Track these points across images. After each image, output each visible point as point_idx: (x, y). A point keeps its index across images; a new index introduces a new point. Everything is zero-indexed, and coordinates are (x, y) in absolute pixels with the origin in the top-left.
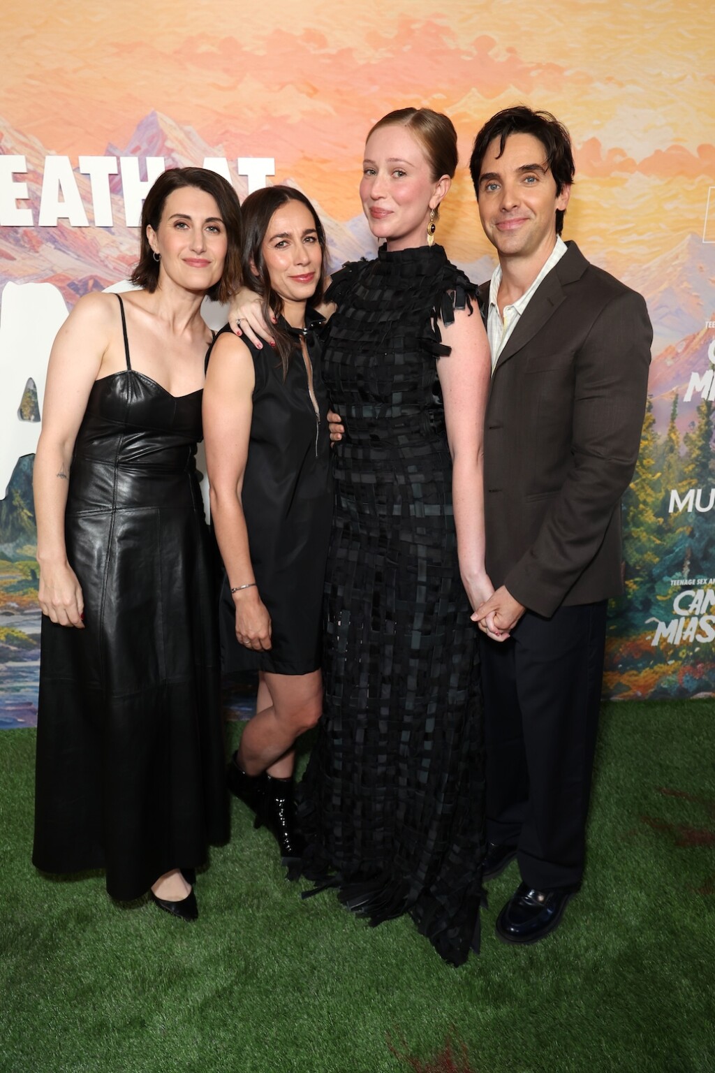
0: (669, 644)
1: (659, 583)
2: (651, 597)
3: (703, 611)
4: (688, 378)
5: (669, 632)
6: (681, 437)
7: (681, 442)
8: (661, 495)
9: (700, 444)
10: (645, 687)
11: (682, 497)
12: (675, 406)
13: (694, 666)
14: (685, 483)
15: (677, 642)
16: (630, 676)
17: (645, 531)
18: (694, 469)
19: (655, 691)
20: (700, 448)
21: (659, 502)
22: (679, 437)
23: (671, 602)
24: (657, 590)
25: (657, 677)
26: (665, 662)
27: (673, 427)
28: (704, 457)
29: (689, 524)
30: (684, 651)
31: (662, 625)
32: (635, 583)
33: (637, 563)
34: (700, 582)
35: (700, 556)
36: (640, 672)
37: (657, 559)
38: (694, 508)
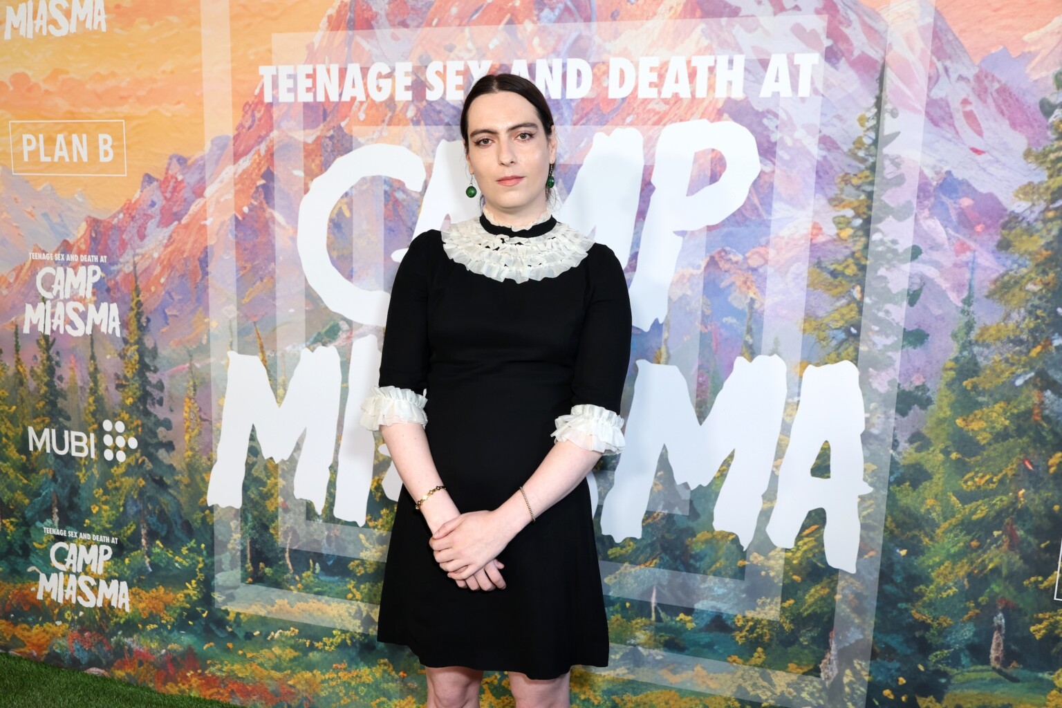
0: (53, 600)
1: (33, 528)
2: (27, 542)
3: (80, 570)
4: (24, 311)
5: (51, 587)
6: (28, 370)
7: (29, 377)
8: (20, 430)
9: (46, 379)
10: (39, 647)
11: (39, 434)
12: (17, 338)
13: (82, 631)
14: (38, 420)
15: (61, 601)
16: (24, 629)
17: (12, 467)
18: (44, 406)
19: (49, 654)
20: (46, 384)
21: (19, 437)
22: (26, 369)
23: (47, 552)
24: (33, 536)
25: (48, 637)
26: (53, 622)
27: (19, 359)
28: (51, 394)
29: (50, 467)
30: (69, 612)
31: (43, 576)
32: (12, 523)
33: (9, 501)
34: (71, 534)
35: (66, 504)
36: (32, 628)
37: (27, 501)
38: (52, 449)
